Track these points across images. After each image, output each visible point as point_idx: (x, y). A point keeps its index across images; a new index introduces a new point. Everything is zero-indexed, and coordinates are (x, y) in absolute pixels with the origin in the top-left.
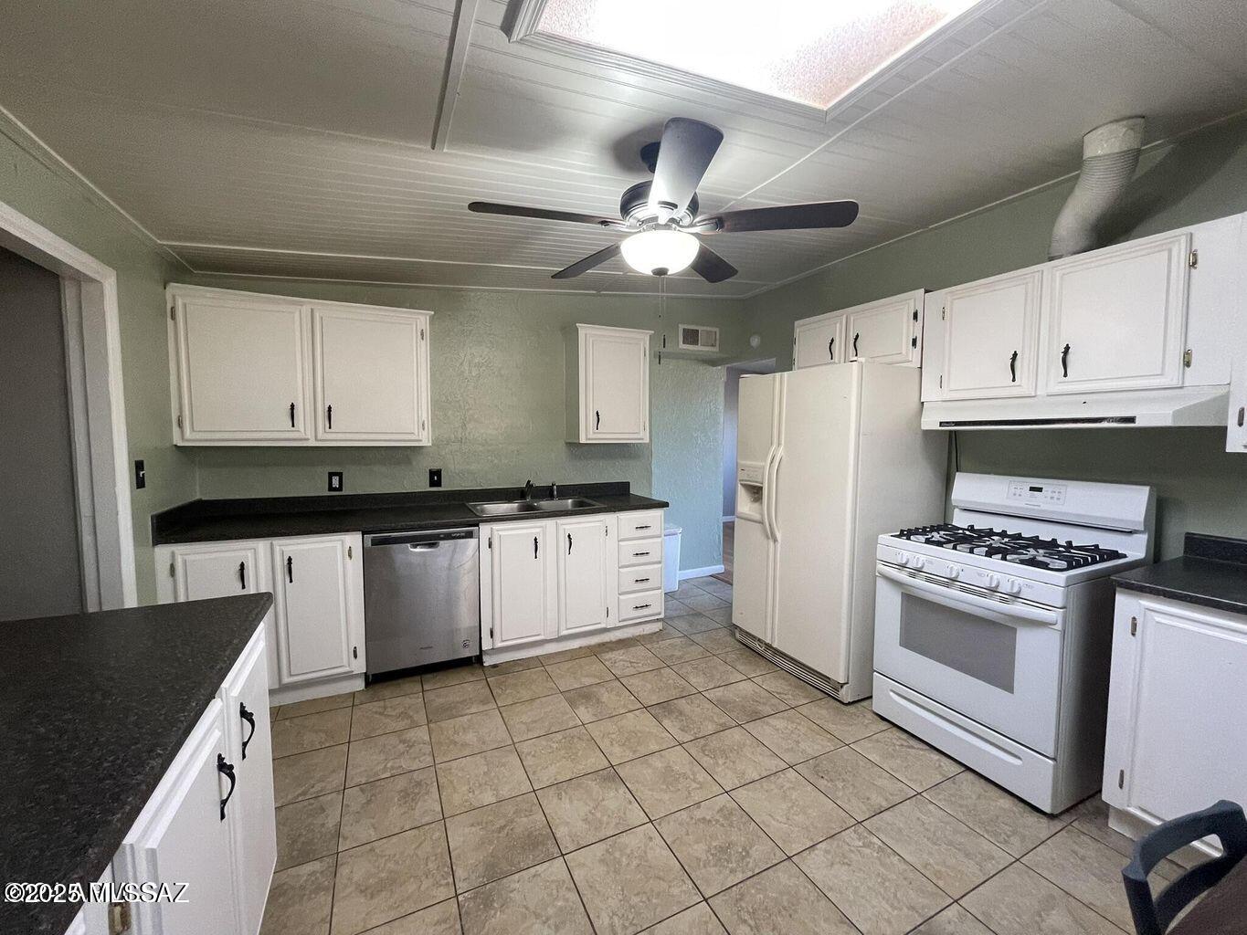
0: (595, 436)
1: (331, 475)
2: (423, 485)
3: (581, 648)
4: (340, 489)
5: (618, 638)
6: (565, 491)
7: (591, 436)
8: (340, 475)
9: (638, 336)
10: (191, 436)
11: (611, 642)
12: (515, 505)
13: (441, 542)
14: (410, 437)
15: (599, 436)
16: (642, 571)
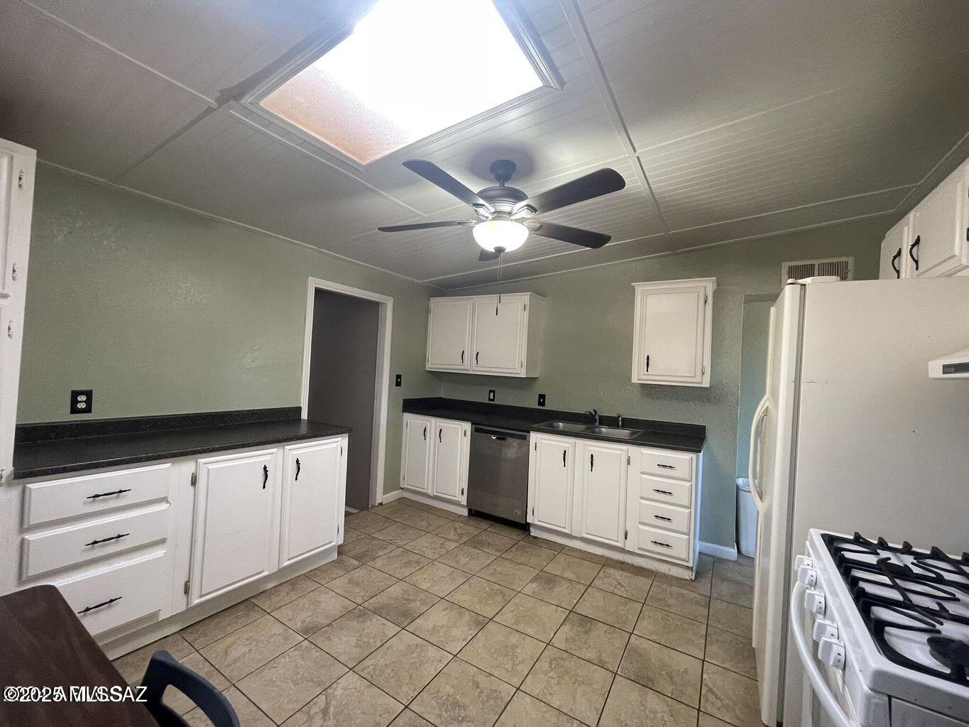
0: (646, 377)
1: (490, 391)
2: (534, 404)
3: (603, 556)
4: (493, 400)
5: (639, 565)
6: (627, 423)
7: (642, 377)
8: (494, 392)
9: (695, 284)
10: (431, 365)
11: (632, 565)
12: (583, 427)
13: (508, 439)
14: (514, 371)
15: (649, 378)
16: (664, 509)
